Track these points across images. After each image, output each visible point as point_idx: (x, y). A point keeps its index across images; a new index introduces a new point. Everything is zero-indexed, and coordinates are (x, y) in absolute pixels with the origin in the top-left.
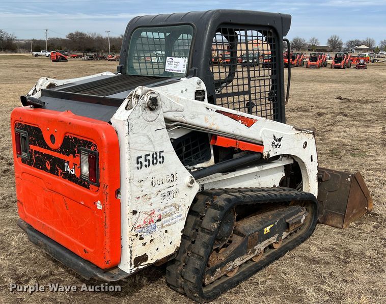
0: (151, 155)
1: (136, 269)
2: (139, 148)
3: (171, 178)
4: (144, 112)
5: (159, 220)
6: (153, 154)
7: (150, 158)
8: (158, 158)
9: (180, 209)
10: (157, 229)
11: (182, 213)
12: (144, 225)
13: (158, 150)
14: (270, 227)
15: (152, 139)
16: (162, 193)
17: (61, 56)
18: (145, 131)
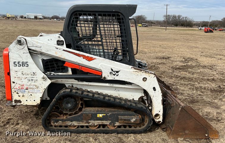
0: (21, 62)
1: (15, 104)
2: (15, 59)
3: (33, 74)
4: (16, 45)
5: (27, 89)
6: (22, 62)
7: (21, 63)
8: (25, 64)
9: (39, 88)
10: (26, 93)
11: (40, 90)
12: (19, 89)
13: (25, 61)
14: (102, 115)
15: (21, 56)
16: (28, 78)
17: (210, 30)
18: (18, 53)
